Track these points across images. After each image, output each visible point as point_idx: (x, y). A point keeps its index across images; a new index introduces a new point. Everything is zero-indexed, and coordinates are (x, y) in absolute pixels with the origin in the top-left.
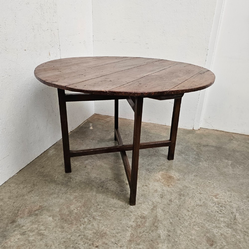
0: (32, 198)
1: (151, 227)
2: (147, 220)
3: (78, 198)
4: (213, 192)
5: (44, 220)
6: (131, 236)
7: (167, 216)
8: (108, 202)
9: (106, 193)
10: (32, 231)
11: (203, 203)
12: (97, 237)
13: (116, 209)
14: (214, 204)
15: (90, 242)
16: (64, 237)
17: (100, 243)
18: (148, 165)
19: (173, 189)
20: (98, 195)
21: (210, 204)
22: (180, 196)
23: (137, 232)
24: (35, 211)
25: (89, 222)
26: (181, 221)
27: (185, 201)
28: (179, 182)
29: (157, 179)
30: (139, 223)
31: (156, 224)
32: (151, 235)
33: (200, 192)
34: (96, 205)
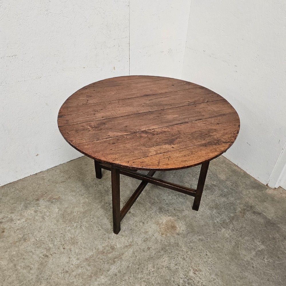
0: (60, 187)
1: (110, 259)
2: (114, 252)
4: (198, 265)
5: (53, 209)
6: (90, 256)
7: (131, 259)
8: (102, 219)
9: (107, 211)
10: (41, 213)
11: (175, 269)
12: (70, 242)
13: (101, 229)
14: (184, 277)
15: (63, 243)
16: (53, 229)
17: (68, 248)
18: (167, 204)
19: (163, 239)
20: (100, 209)
21: (181, 273)
22: (162, 249)
23: (97, 256)
24: (54, 199)
25: (76, 228)
26: (138, 271)
27: (162, 257)
28: (176, 236)
29: (160, 222)
30: (105, 251)
31: (116, 260)
32: (104, 265)
33: (185, 257)
34: (92, 217)
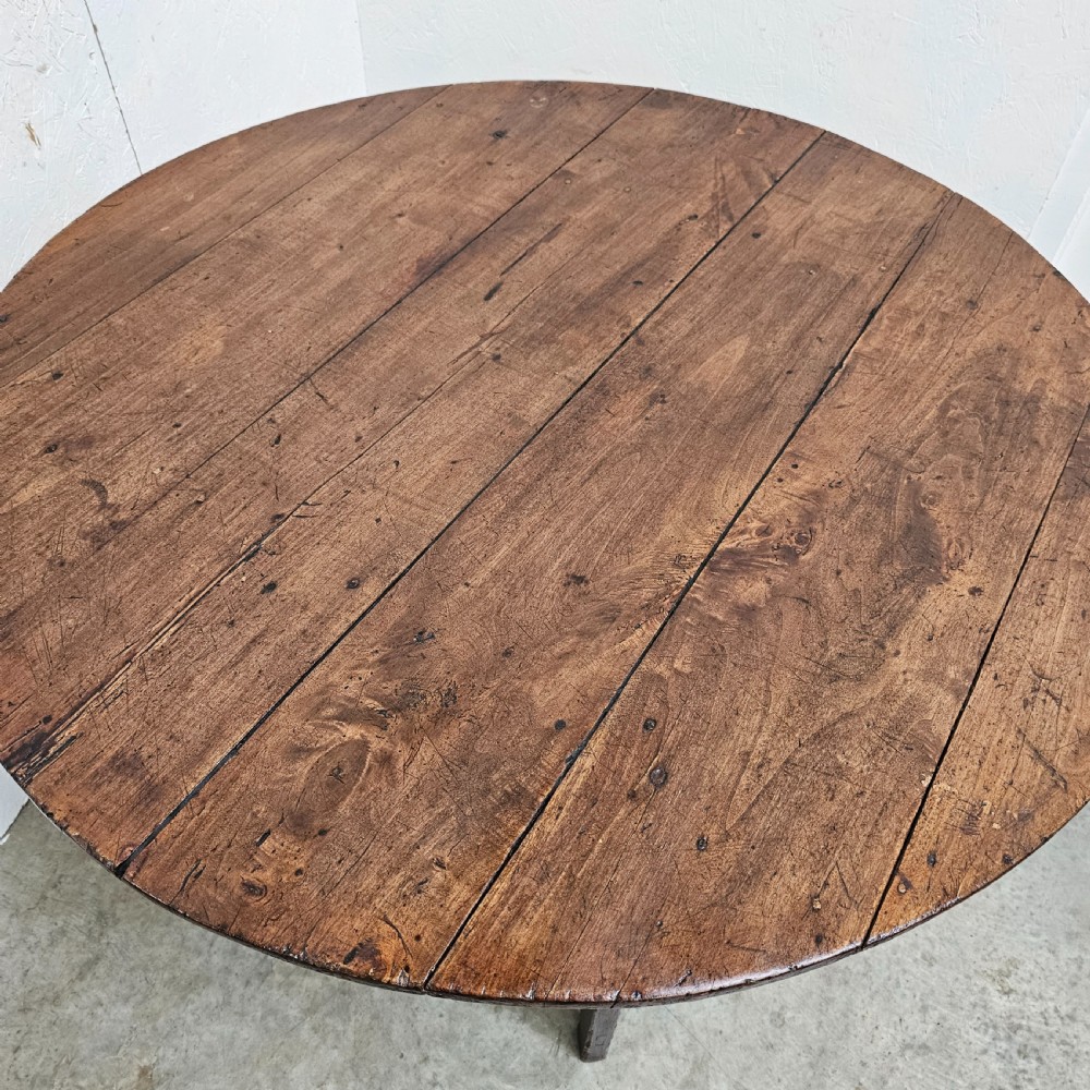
3: (324, 1009)
4: (990, 948)
11: (934, 1032)
14: (987, 1039)
21: (967, 1033)
33: (928, 947)
34: (413, 1057)
